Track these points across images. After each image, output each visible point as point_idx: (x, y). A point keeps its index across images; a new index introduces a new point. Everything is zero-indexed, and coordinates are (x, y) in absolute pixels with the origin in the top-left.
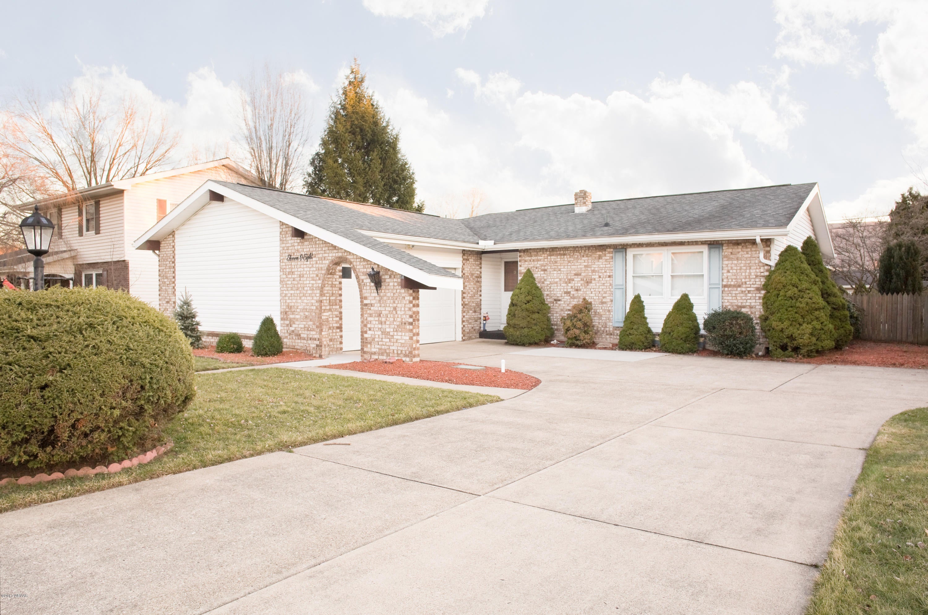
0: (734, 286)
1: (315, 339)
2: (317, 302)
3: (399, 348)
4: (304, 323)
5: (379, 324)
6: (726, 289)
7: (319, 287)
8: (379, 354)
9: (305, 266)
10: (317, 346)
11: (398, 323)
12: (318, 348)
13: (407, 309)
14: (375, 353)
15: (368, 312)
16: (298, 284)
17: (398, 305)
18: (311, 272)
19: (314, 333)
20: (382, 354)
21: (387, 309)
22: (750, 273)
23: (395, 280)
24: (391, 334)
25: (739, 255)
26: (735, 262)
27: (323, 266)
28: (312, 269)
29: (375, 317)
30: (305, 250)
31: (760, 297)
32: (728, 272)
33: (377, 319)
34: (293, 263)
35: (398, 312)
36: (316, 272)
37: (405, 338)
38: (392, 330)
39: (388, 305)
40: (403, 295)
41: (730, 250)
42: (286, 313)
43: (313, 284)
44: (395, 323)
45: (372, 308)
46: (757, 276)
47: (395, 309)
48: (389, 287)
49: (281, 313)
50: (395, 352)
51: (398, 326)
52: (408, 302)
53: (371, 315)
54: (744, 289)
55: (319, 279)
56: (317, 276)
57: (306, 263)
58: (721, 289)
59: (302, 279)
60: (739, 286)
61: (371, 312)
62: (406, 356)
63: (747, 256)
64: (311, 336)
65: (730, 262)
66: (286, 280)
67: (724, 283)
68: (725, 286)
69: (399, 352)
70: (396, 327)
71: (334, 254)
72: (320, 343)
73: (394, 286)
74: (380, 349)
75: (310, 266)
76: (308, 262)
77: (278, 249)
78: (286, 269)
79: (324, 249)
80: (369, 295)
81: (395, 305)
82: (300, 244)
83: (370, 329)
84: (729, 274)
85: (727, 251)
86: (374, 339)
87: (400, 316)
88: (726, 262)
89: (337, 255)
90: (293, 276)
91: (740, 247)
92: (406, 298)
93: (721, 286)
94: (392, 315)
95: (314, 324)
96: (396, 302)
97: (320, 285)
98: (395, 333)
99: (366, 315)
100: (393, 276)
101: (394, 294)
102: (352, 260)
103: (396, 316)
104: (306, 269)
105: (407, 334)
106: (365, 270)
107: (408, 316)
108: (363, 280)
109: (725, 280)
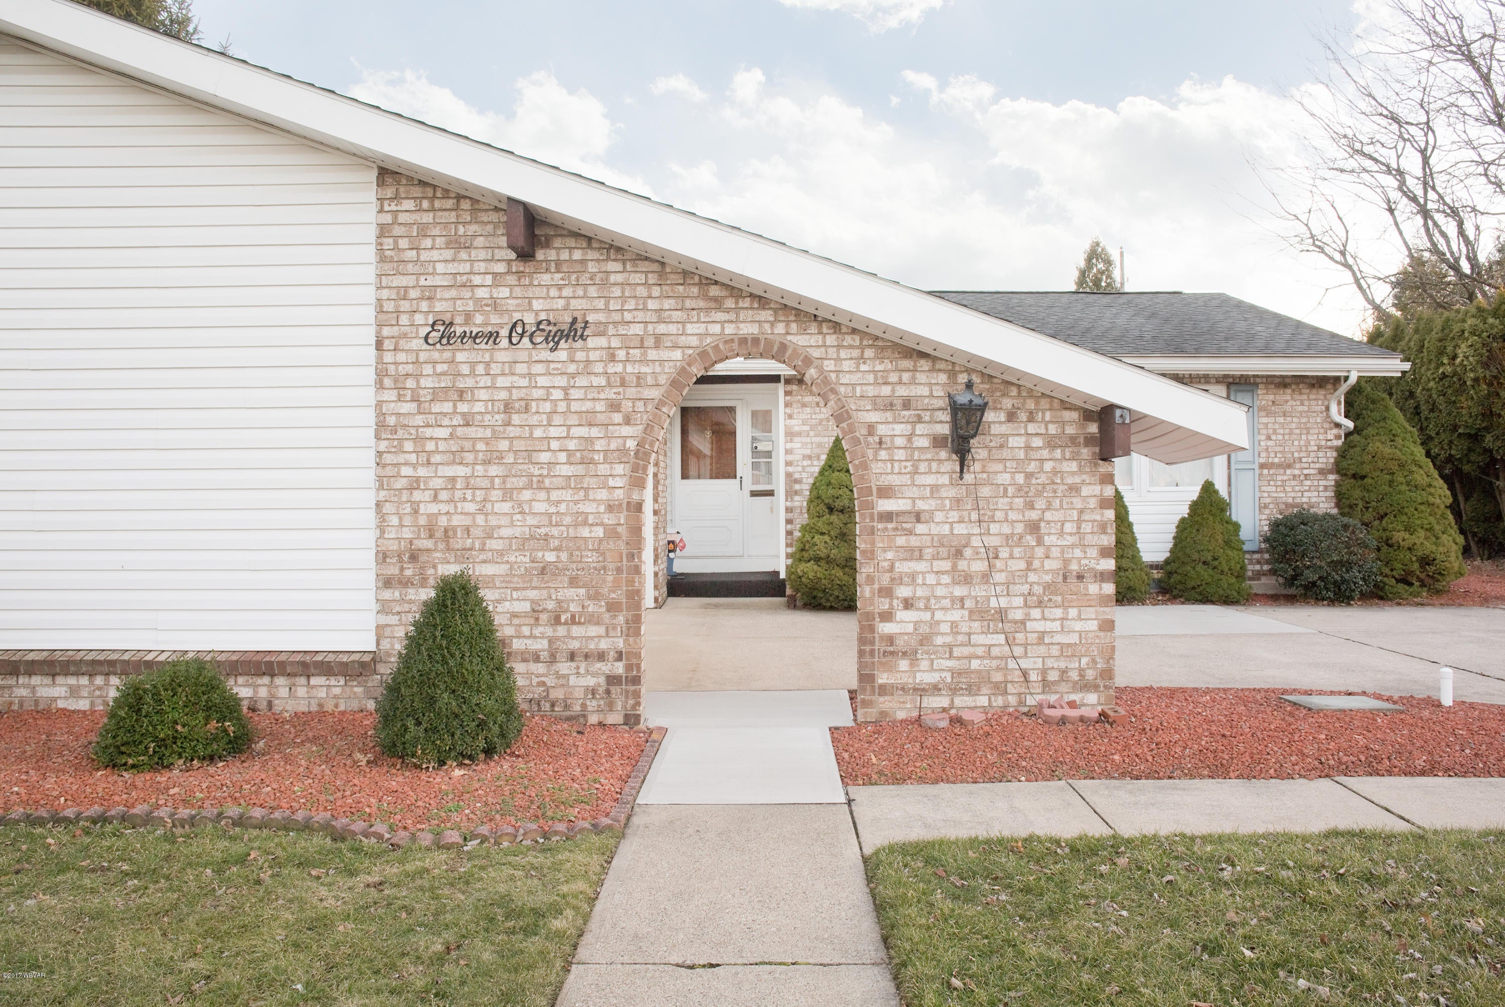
0: (1279, 466)
1: (601, 656)
2: (610, 508)
3: (1050, 663)
4: (533, 594)
5: (955, 583)
6: (1265, 471)
7: (624, 451)
8: (954, 691)
9: (539, 368)
10: (612, 680)
11: (1048, 578)
12: (615, 690)
13: (1087, 528)
14: (936, 689)
15: (901, 541)
16: (496, 437)
17: (1048, 516)
18: (575, 394)
19: (593, 630)
20: (972, 690)
21: (994, 528)
22: (1308, 442)
23: (1032, 428)
24: (1018, 615)
25: (1287, 408)
26: (1281, 420)
27: (645, 369)
28: (582, 381)
29: (936, 557)
30: (536, 304)
31: (1326, 487)
32: (1269, 438)
33: (946, 565)
34: (461, 357)
35: (1047, 540)
36: (610, 394)
37: (1078, 626)
38: (1019, 601)
39: (999, 515)
40: (1070, 480)
41: (1271, 397)
42: (414, 558)
43: (589, 440)
44: (1032, 577)
45: (920, 528)
46: (1319, 448)
47: (1034, 527)
48: (1006, 453)
49: (383, 557)
50: (1033, 677)
51: (1047, 587)
52: (1093, 503)
53: (916, 554)
54: (1297, 472)
55: (627, 421)
56: (614, 407)
57: (545, 355)
58: (1257, 472)
59: (516, 419)
60: (1289, 466)
61: (914, 541)
62: (1085, 686)
63: (1301, 408)
64: (575, 645)
65: (1272, 420)
66: (419, 420)
67: (1262, 460)
68: (1262, 466)
69: (1053, 676)
70: (1038, 590)
71: (716, 329)
72: (629, 668)
73: (1028, 448)
74: (954, 673)
75: (572, 368)
76: (562, 355)
77: (369, 294)
78: (418, 376)
79: (652, 305)
80: (906, 479)
81: (1034, 515)
82: (511, 279)
83: (908, 604)
84: (1270, 443)
85: (1264, 397)
86: (925, 640)
87: (1055, 552)
88: (1265, 420)
89: (730, 329)
90: (463, 407)
91: (1289, 391)
92: (1085, 491)
93: (1256, 466)
94: (1017, 552)
95: (595, 597)
96: (1040, 504)
97: (631, 444)
98: (1036, 613)
99: (890, 555)
100: (1023, 416)
101: (1029, 476)
102: (816, 353)
103: (1040, 552)
104: (542, 381)
105: (1090, 612)
106: (886, 390)
107: (1093, 553)
108: (871, 428)
109: (1263, 455)
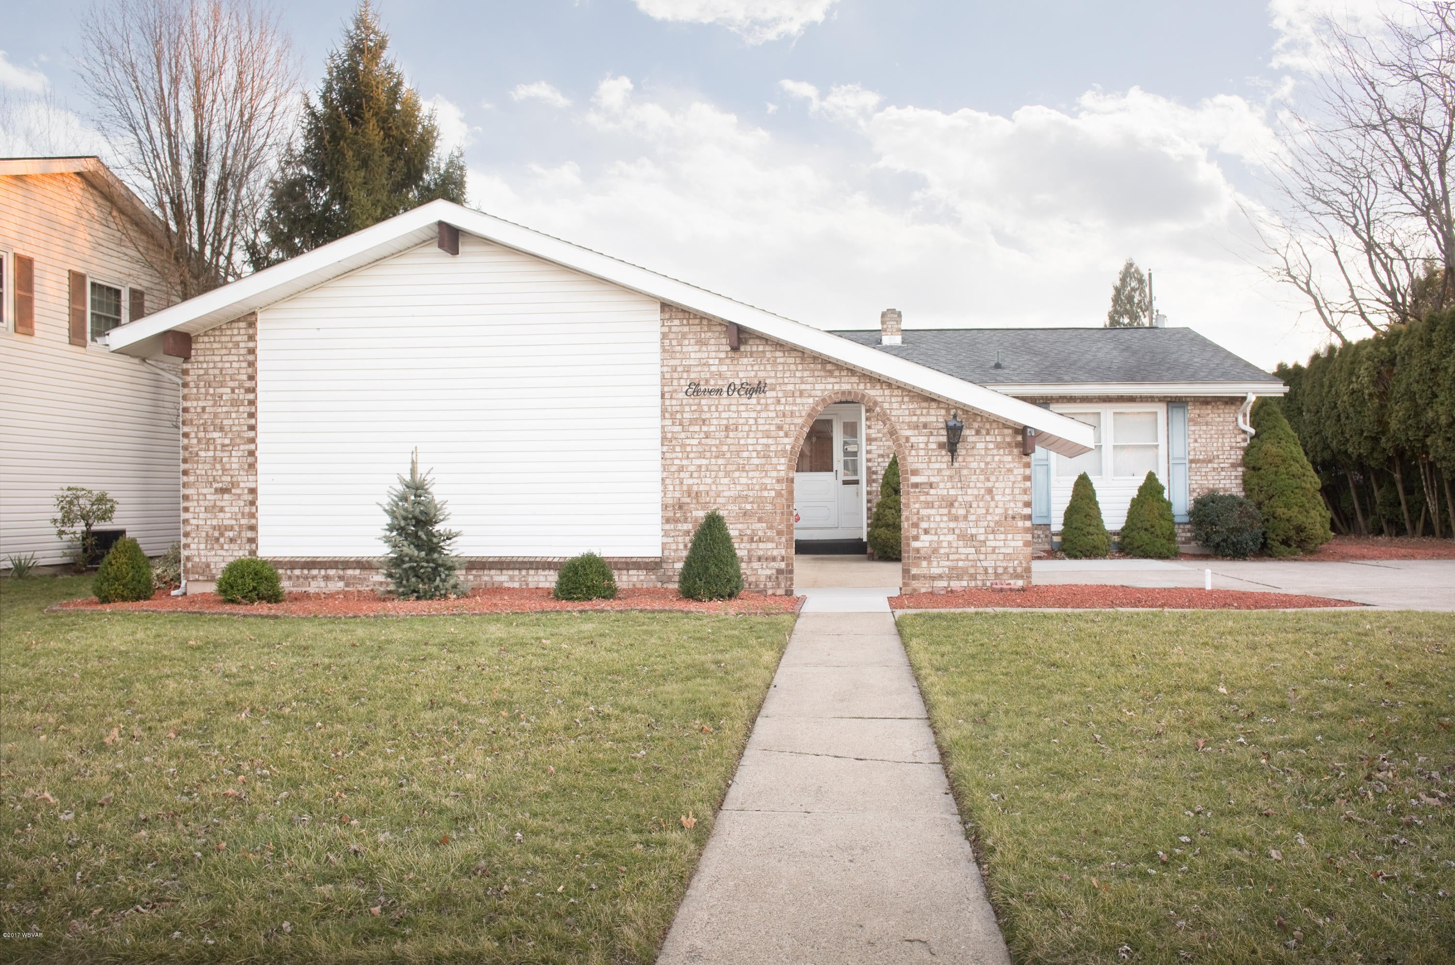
0: (1203, 461)
1: (774, 559)
2: (778, 481)
3: (999, 563)
4: (740, 526)
5: (950, 520)
6: (1193, 465)
7: (785, 451)
8: (950, 578)
9: (742, 408)
10: (779, 571)
11: (997, 518)
12: (781, 577)
13: (1017, 491)
14: (940, 577)
15: (922, 498)
16: (721, 444)
17: (997, 485)
18: (761, 421)
19: (770, 545)
20: (959, 578)
21: (969, 491)
22: (1223, 444)
23: (988, 438)
24: (982, 538)
25: (1209, 419)
26: (1204, 428)
27: (795, 408)
28: (763, 415)
29: (940, 507)
30: (741, 375)
31: (1236, 477)
32: (1196, 441)
33: (945, 511)
34: (703, 402)
35: (997, 498)
36: (777, 421)
37: (1013, 544)
38: (982, 531)
39: (972, 485)
40: (1008, 466)
42: (680, 507)
43: (767, 445)
44: (989, 518)
45: (932, 491)
46: (1231, 448)
47: (990, 491)
48: (975, 452)
49: (665, 507)
50: (990, 571)
51: (997, 523)
52: (1020, 478)
53: (929, 505)
54: (1216, 465)
55: (786, 435)
56: (780, 428)
57: (745, 401)
58: (1188, 465)
59: (731, 434)
60: (1210, 461)
61: (929, 498)
62: (1017, 576)
63: (1218, 419)
64: (761, 553)
65: (1198, 427)
66: (683, 435)
67: (1191, 457)
68: (1191, 461)
69: (1000, 571)
70: (992, 524)
71: (830, 387)
72: (787, 565)
73: (986, 449)
74: (951, 569)
75: (759, 408)
76: (754, 401)
77: (658, 369)
78: (682, 412)
79: (798, 374)
80: (925, 466)
81: (989, 484)
82: (728, 361)
83: (926, 532)
84: (1197, 445)
85: (1193, 412)
86: (935, 551)
87: (1001, 504)
88: (1193, 428)
89: (837, 387)
90: (705, 429)
91: (1210, 407)
92: (1016, 472)
93: (1187, 461)
94: (981, 504)
95: (771, 528)
96: (993, 478)
97: (788, 448)
98: (991, 537)
99: (917, 506)
100: (984, 432)
101: (987, 464)
102: (880, 399)
103: (993, 504)
104: (744, 415)
105: (1019, 537)
106: (915, 419)
107: (1020, 505)
108: (907, 439)
109: (1192, 453)
